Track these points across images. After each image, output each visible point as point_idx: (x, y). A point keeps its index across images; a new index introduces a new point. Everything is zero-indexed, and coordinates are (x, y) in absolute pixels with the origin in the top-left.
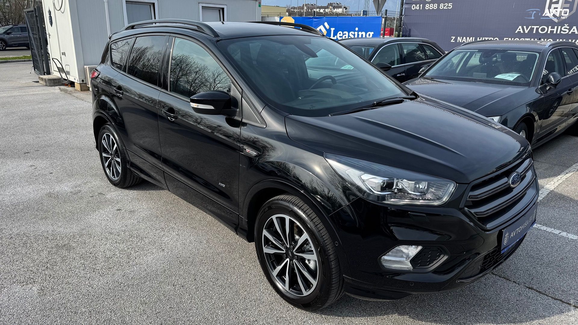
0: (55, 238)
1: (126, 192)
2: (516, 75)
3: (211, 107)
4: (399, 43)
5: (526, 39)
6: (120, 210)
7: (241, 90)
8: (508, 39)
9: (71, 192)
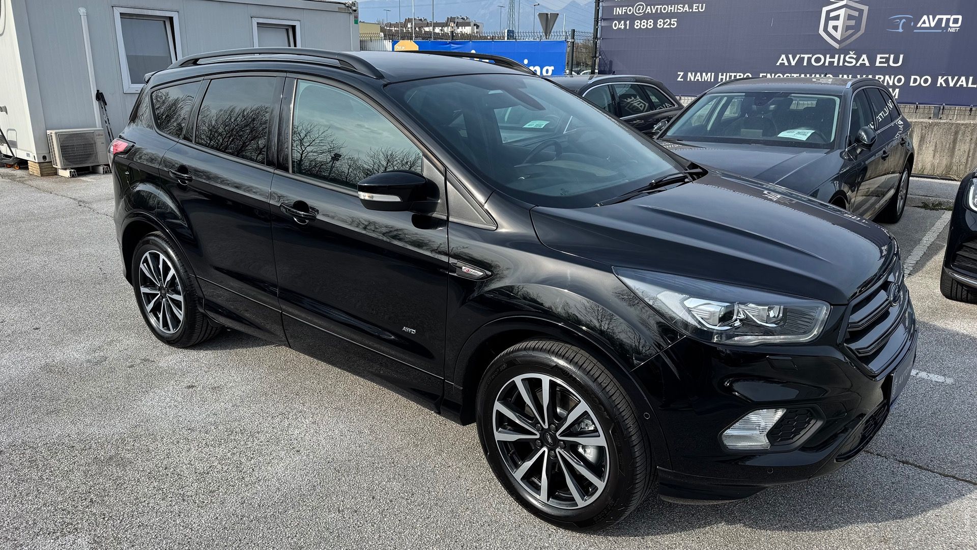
0: (87, 447)
1: (193, 354)
2: (809, 132)
3: (397, 199)
4: (611, 83)
5: (793, 75)
6: (193, 387)
7: (442, 168)
8: (765, 74)
9: (88, 361)
